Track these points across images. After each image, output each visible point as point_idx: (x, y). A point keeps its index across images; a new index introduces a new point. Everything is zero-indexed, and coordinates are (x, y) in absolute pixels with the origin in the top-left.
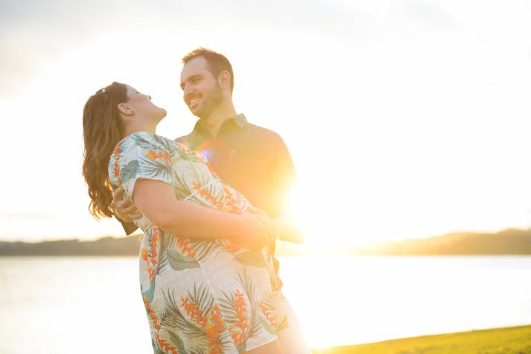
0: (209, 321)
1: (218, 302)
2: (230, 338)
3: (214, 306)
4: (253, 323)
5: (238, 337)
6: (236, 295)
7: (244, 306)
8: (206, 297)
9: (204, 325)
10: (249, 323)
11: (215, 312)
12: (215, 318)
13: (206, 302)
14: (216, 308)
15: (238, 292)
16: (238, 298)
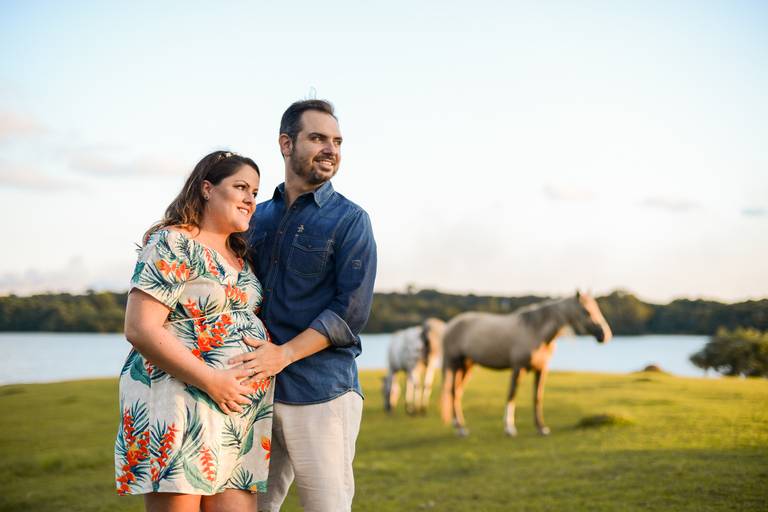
0: (136, 444)
1: (152, 429)
2: (148, 470)
3: (146, 430)
4: (172, 465)
5: (155, 473)
6: (169, 428)
7: (170, 443)
8: (142, 419)
9: (130, 444)
10: (167, 463)
11: (144, 438)
12: (142, 443)
13: (140, 424)
14: (147, 434)
15: (173, 426)
16: (169, 432)
